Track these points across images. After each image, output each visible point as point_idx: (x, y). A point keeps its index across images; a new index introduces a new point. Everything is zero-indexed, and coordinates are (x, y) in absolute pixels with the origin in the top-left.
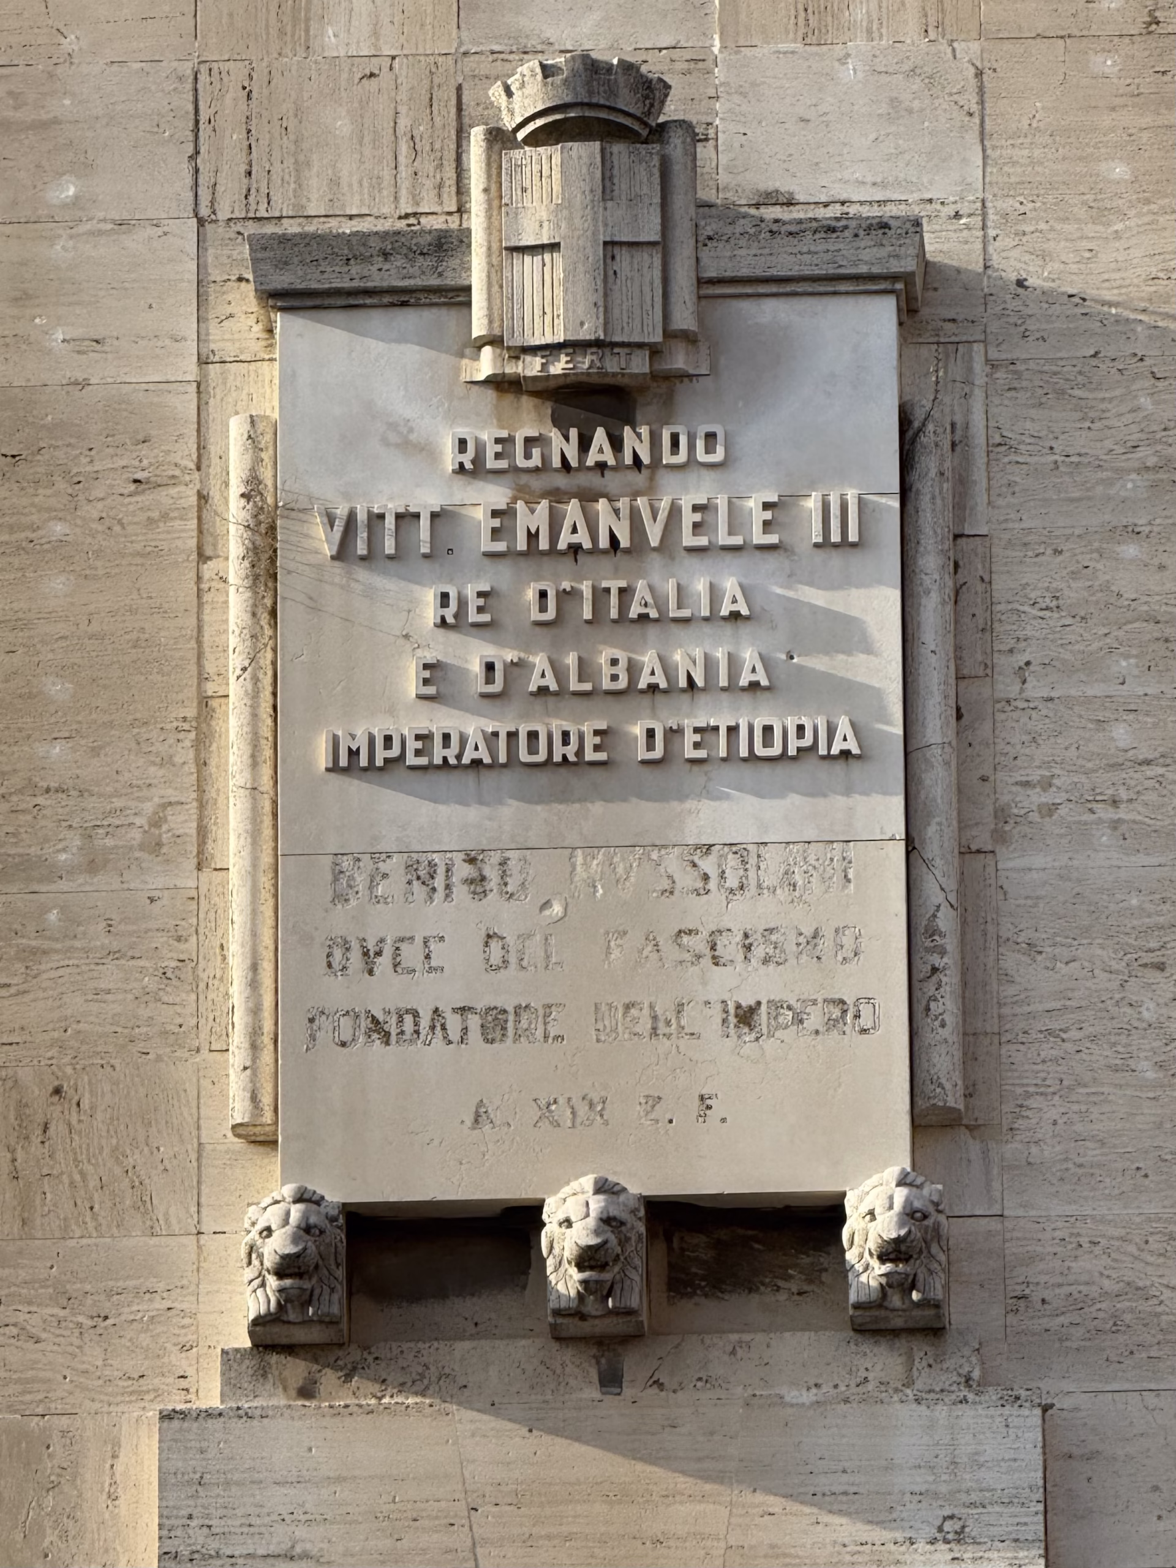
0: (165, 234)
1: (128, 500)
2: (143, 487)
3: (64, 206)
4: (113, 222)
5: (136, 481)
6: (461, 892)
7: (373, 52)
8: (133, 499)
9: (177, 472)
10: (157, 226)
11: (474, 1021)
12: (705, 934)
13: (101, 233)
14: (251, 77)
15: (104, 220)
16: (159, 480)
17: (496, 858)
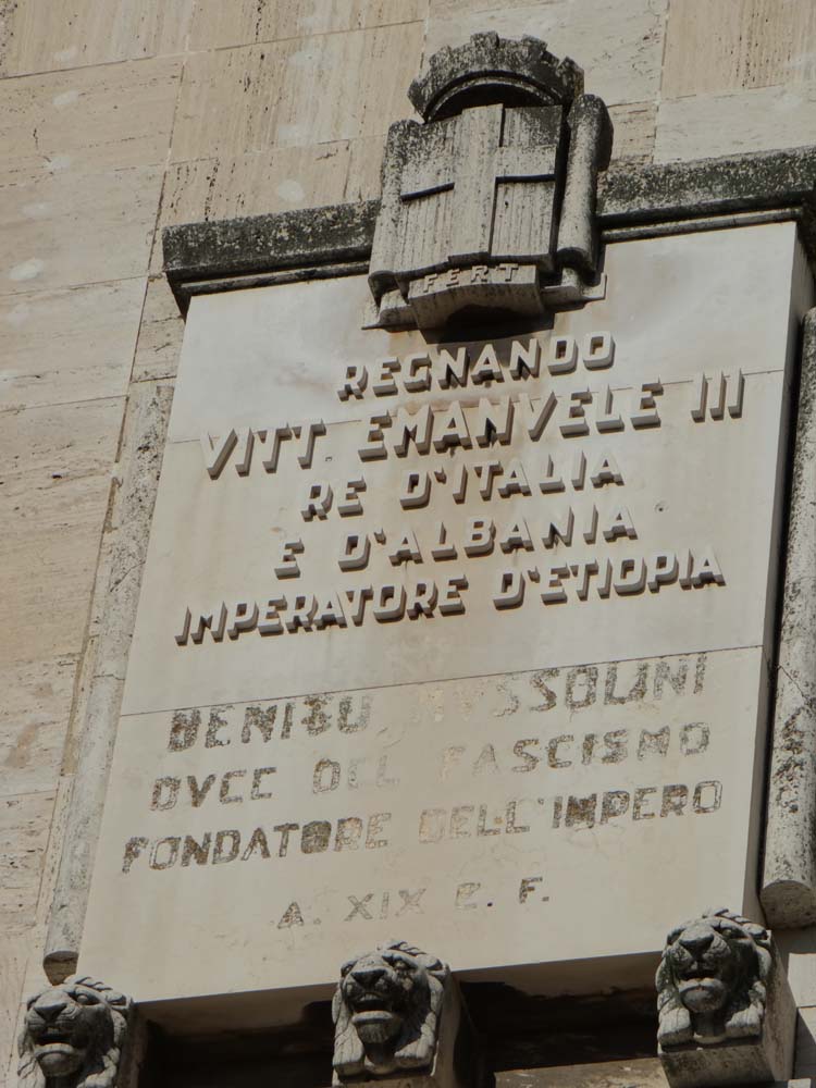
0: (116, 291)
1: (45, 492)
2: (60, 480)
3: (25, 281)
4: (70, 288)
5: (55, 477)
6: (298, 729)
7: (333, 139)
8: (49, 491)
9: (96, 465)
10: (110, 286)
11: (295, 837)
12: (545, 743)
13: (57, 297)
14: (216, 170)
15: (62, 288)
16: (76, 474)
17: (337, 699)
